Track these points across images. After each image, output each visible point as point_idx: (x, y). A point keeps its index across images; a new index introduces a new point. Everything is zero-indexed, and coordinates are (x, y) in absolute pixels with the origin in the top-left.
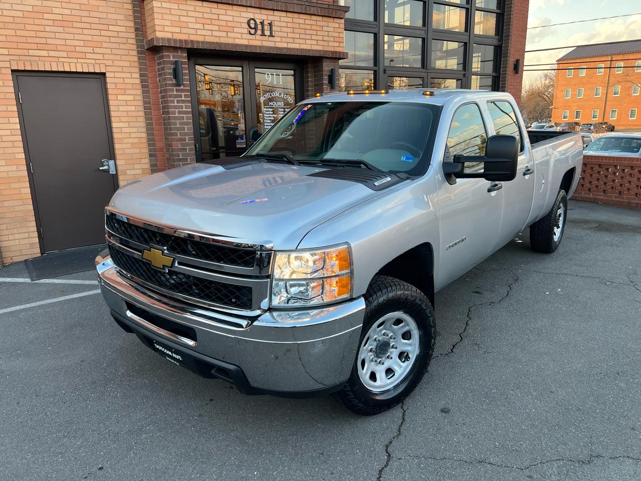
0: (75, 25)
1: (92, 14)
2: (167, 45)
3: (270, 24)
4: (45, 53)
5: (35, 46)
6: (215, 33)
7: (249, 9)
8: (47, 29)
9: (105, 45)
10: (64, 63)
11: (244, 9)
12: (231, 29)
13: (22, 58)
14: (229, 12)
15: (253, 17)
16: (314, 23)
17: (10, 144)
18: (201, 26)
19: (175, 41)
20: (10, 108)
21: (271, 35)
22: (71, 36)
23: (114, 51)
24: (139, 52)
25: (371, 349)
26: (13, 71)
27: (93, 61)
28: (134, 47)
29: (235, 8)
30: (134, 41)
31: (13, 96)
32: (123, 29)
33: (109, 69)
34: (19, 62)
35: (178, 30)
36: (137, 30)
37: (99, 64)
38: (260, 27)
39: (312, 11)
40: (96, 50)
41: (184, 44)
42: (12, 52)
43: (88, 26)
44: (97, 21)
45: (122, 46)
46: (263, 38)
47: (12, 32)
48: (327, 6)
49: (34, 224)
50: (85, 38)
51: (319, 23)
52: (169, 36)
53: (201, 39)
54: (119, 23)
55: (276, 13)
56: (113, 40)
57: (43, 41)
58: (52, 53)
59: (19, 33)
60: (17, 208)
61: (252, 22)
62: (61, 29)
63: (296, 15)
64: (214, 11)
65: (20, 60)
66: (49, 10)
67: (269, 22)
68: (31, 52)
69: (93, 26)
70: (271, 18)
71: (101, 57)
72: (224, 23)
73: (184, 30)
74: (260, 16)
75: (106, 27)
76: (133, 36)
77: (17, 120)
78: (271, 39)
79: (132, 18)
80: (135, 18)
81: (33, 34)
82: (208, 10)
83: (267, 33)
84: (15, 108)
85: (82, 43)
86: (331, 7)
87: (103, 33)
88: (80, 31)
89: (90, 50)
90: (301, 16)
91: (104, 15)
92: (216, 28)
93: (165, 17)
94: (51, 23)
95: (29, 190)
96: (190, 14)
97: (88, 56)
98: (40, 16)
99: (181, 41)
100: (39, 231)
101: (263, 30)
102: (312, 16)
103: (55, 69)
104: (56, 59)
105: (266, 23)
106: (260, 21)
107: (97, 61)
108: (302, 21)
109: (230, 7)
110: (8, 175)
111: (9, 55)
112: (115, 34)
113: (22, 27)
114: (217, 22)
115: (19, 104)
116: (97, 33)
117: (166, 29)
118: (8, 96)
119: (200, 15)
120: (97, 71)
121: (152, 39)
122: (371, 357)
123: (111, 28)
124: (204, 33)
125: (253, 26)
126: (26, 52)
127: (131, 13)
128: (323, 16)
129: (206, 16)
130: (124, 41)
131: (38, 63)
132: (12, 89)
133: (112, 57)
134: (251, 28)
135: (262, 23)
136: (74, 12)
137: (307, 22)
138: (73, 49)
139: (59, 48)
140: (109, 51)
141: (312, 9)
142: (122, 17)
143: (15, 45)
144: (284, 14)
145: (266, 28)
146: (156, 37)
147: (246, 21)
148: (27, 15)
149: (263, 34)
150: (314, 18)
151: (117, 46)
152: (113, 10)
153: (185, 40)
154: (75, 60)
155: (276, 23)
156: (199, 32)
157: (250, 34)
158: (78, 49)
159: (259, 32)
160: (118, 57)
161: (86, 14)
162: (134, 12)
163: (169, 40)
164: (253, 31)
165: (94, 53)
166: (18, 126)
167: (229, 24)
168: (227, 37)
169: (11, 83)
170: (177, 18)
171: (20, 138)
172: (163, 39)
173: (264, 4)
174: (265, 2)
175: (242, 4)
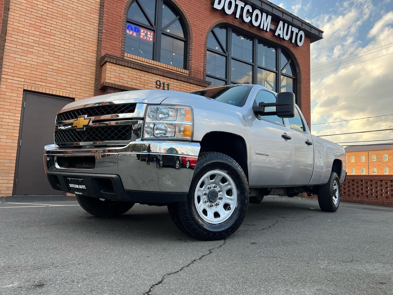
0: (64, 73)
1: (74, 69)
2: (111, 86)
3: (168, 85)
4: (44, 84)
5: (39, 80)
6: (137, 85)
7: (157, 76)
8: (48, 73)
9: (77, 85)
10: (54, 90)
11: (155, 75)
12: (147, 84)
13: (31, 84)
14: (146, 76)
15: (159, 80)
16: (192, 87)
17: (12, 128)
18: (131, 80)
19: (115, 85)
20: (17, 109)
22: (60, 78)
23: (82, 88)
24: (95, 90)
25: (205, 193)
26: (24, 90)
27: (69, 92)
28: (93, 88)
29: (150, 74)
30: (93, 85)
31: (21, 102)
32: (89, 79)
33: (77, 96)
34: (29, 86)
35: (118, 80)
36: (96, 79)
37: (72, 93)
38: (162, 85)
39: (191, 81)
40: (72, 87)
41: (120, 87)
42: (26, 81)
43: (70, 74)
44: (76, 73)
45: (86, 86)
47: (29, 71)
48: (199, 80)
49: (13, 175)
50: (67, 80)
52: (113, 82)
54: (87, 75)
55: (171, 80)
56: (82, 83)
57: (45, 78)
58: (48, 85)
59: (32, 72)
60: (6, 165)
61: (158, 82)
62: (56, 74)
63: (183, 83)
64: (138, 74)
65: (29, 85)
66: (51, 64)
67: (168, 83)
68: (37, 83)
69: (73, 75)
70: (169, 82)
71: (74, 90)
72: (143, 81)
73: (121, 81)
74: (163, 80)
75: (80, 76)
76: (94, 82)
77: (20, 115)
79: (94, 74)
80: (96, 74)
81: (40, 74)
82: (135, 73)
83: (166, 88)
84: (20, 109)
85: (65, 82)
86: (201, 81)
87: (78, 79)
88: (66, 76)
89: (69, 86)
90: (185, 83)
91: (80, 71)
92: (139, 82)
93: (112, 73)
94: (51, 70)
95: (15, 155)
96: (125, 73)
97: (67, 89)
98: (46, 66)
99: (118, 85)
100: (15, 180)
101: (164, 87)
102: (191, 84)
103: (47, 92)
104: (50, 88)
105: (166, 84)
106: (162, 82)
107: (71, 92)
109: (147, 73)
110: (6, 144)
111: (24, 82)
112: (84, 80)
113: (35, 70)
114: (139, 80)
115: (23, 108)
116: (75, 78)
117: (112, 79)
118: (18, 102)
119: (131, 75)
120: (71, 96)
121: (103, 83)
122: (205, 199)
123: (82, 77)
124: (132, 83)
125: (158, 84)
126: (34, 82)
127: (94, 71)
128: (197, 85)
129: (134, 76)
130: (88, 84)
131: (39, 88)
132: (21, 99)
133: (80, 91)
134: (158, 85)
135: (164, 84)
136: (64, 67)
137: (188, 86)
138: (60, 84)
139: (52, 83)
140: (79, 88)
141: (191, 80)
142: (89, 73)
143: (28, 78)
144: (176, 81)
145: (165, 86)
146: (106, 82)
147: (155, 81)
148: (39, 64)
149: (164, 89)
150: (192, 85)
151: (84, 86)
152: (85, 69)
153: (121, 85)
154: (60, 90)
155: (171, 85)
156: (129, 83)
157: (157, 88)
158: (62, 85)
159: (162, 88)
160: (84, 92)
161: (71, 69)
162: (96, 71)
163: (112, 84)
164: (158, 87)
165: (71, 88)
166: (19, 119)
167: (146, 81)
168: (144, 87)
169: (22, 96)
170: (118, 75)
171: (19, 125)
172: (109, 83)
173: (165, 74)
174: (166, 73)
175: (153, 72)
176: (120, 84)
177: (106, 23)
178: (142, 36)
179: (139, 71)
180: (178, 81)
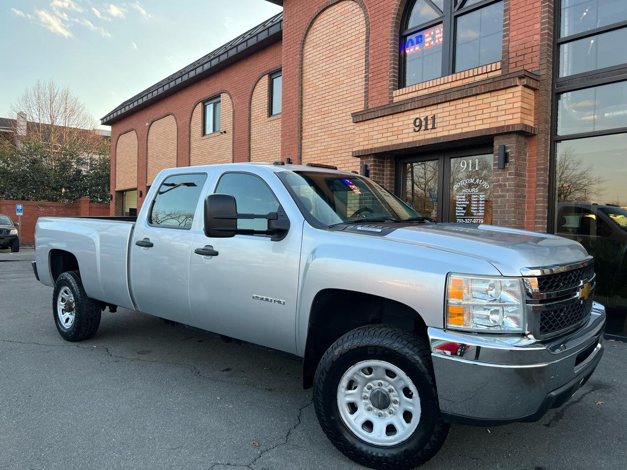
3: (434, 118)
6: (388, 139)
7: (416, 111)
11: (413, 112)
14: (401, 119)
15: (418, 117)
16: (481, 102)
21: (434, 128)
29: (405, 114)
38: (424, 123)
46: (427, 132)
51: (485, 101)
52: (361, 148)
53: (379, 145)
55: (439, 106)
61: (417, 121)
70: (434, 112)
72: (396, 129)
73: (371, 142)
74: (422, 114)
78: (433, 131)
83: (430, 126)
90: (465, 100)
92: (391, 134)
101: (427, 125)
102: (477, 97)
105: (429, 118)
106: (424, 118)
108: (466, 105)
109: (401, 114)
124: (382, 140)
125: (417, 124)
128: (490, 92)
129: (385, 127)
134: (416, 126)
135: (426, 119)
137: (472, 104)
141: (474, 89)
144: (448, 104)
145: (429, 122)
147: (412, 121)
149: (426, 129)
150: (479, 97)
155: (439, 115)
157: (415, 131)
159: (423, 128)
164: (417, 129)
167: (400, 128)
168: (397, 139)
173: (426, 103)
174: (425, 100)
175: (408, 109)
176: (369, 148)
177: (372, 63)
178: (427, 45)
179: (391, 117)
180: (452, 103)
